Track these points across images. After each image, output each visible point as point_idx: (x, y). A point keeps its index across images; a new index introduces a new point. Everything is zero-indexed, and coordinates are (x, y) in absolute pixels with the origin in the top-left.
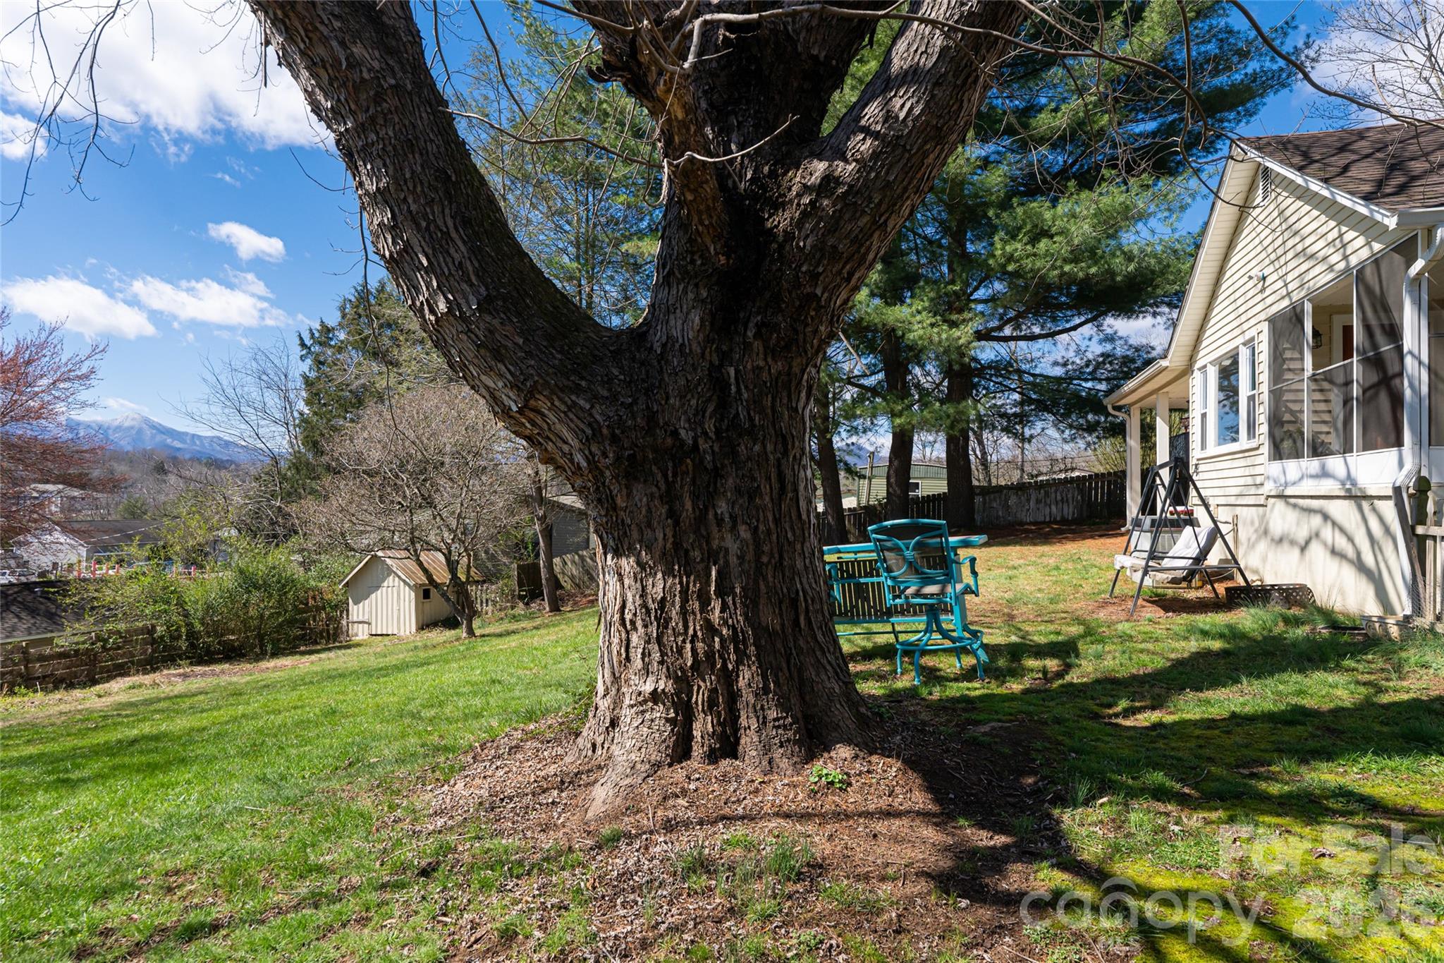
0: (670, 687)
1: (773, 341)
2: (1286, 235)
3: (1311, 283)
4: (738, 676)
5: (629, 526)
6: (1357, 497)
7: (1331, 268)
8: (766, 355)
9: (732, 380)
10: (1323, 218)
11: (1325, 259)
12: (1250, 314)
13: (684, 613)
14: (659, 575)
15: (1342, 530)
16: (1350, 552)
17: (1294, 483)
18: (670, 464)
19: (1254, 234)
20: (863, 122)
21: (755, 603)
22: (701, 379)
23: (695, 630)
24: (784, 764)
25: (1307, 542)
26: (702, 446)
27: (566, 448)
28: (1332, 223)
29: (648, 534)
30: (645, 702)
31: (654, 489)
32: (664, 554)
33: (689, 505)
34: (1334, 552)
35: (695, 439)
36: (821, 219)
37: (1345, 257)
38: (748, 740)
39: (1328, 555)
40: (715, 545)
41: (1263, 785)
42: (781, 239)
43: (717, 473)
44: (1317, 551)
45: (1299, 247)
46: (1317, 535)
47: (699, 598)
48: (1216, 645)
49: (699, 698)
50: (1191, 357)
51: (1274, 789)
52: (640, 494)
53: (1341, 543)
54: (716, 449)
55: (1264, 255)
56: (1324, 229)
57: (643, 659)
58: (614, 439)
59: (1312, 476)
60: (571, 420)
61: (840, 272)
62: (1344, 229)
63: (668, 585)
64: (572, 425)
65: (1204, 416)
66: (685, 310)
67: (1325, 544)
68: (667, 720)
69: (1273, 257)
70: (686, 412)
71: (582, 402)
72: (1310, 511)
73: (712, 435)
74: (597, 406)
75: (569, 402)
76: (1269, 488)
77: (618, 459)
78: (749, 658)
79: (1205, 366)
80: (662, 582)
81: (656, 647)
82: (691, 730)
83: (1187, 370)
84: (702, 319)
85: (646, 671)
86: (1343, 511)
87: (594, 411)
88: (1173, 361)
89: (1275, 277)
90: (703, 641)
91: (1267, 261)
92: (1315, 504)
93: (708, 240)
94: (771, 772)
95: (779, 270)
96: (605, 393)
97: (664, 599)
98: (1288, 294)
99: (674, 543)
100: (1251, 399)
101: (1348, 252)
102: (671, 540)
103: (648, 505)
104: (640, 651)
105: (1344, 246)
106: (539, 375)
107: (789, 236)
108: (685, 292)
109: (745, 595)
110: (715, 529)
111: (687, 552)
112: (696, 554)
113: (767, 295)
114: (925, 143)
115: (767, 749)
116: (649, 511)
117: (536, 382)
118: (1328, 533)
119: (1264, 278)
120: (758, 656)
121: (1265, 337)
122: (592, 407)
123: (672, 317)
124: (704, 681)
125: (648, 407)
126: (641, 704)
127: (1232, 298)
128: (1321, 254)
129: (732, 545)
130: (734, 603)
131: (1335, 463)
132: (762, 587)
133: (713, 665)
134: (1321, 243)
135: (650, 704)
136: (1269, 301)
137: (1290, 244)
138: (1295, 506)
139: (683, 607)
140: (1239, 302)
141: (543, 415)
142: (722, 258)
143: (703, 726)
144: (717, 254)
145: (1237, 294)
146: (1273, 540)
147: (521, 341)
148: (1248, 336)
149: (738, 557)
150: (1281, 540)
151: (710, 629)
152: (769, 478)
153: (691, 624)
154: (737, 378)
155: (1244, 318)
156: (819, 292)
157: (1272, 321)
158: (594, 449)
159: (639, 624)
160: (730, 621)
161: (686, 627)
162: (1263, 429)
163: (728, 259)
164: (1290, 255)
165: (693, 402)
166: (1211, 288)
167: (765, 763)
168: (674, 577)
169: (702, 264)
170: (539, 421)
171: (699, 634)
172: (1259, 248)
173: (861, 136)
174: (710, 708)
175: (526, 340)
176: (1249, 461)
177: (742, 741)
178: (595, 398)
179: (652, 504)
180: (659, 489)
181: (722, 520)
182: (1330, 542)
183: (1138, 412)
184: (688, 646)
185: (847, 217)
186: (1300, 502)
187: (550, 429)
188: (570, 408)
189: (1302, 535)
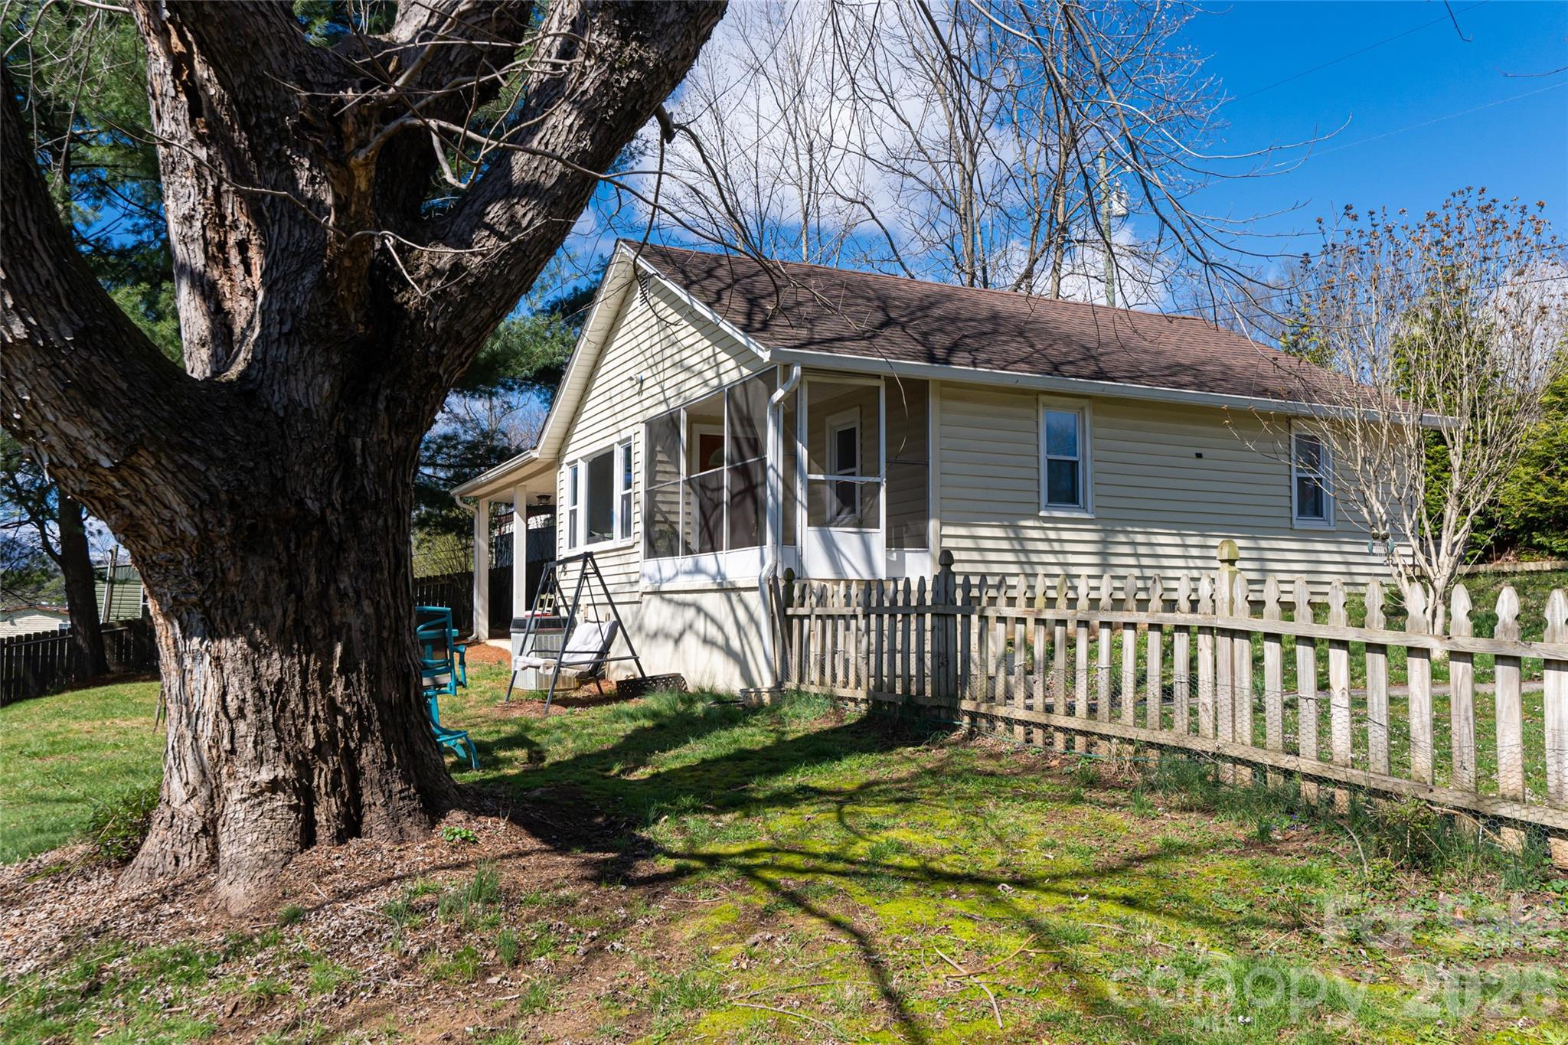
0: (291, 772)
1: (399, 416)
2: (665, 344)
3: (688, 393)
4: (360, 754)
5: (242, 603)
6: (727, 589)
7: (705, 383)
8: (390, 429)
9: (358, 451)
10: (698, 335)
11: (700, 373)
12: (627, 413)
13: (304, 693)
14: (276, 655)
15: (713, 620)
16: (720, 640)
17: (669, 580)
18: (293, 536)
19: (631, 336)
20: (487, 219)
21: (378, 678)
22: (327, 449)
23: (316, 712)
24: (415, 831)
25: (681, 635)
26: (331, 517)
27: (167, 514)
28: (707, 343)
29: (264, 611)
30: (261, 792)
31: (274, 562)
32: (283, 632)
33: (313, 580)
34: (707, 641)
35: (323, 510)
36: (449, 304)
37: (718, 375)
38: (374, 816)
39: (700, 643)
40: (337, 620)
41: (754, 795)
42: (413, 316)
43: (340, 548)
44: (690, 641)
45: (677, 358)
46: (691, 626)
47: (320, 677)
48: (647, 723)
49: (321, 780)
50: (560, 450)
51: (761, 796)
52: (257, 570)
53: (712, 631)
54: (341, 521)
55: (641, 358)
56: (699, 346)
57: (255, 748)
58: (233, 506)
59: (686, 573)
60: (181, 482)
61: (460, 356)
62: (718, 350)
63: (286, 665)
64: (182, 488)
65: (573, 513)
66: (310, 372)
67: (697, 634)
68: (290, 807)
69: (651, 361)
70: (311, 482)
71: (195, 463)
72: (685, 605)
73: (338, 506)
74: (213, 469)
75: (180, 462)
76: (645, 585)
77: (237, 527)
78: (373, 734)
79: (576, 461)
80: (278, 662)
81: (272, 733)
82: (313, 815)
83: (555, 463)
84: (332, 385)
85: (259, 760)
86: (714, 603)
87: (209, 473)
88: (541, 452)
89: (652, 381)
90: (325, 721)
91: (644, 364)
92: (689, 598)
93: (350, 309)
94: (403, 841)
95: (410, 346)
96: (221, 455)
97: (281, 680)
98: (666, 400)
99: (295, 620)
100: (627, 498)
101: (722, 371)
102: (292, 616)
103: (265, 579)
104: (251, 739)
105: (718, 365)
106: (146, 427)
107: (420, 316)
108: (311, 354)
109: (369, 672)
110: (336, 604)
111: (307, 628)
112: (318, 631)
113: (398, 369)
114: (540, 252)
115: (395, 819)
116: (267, 585)
117: (142, 435)
118: (700, 624)
119: (642, 381)
120: (381, 732)
121: (642, 438)
122: (208, 469)
123: (292, 378)
124: (326, 763)
125: (271, 472)
126: (256, 796)
127: (607, 396)
128: (697, 368)
129: (355, 621)
130: (359, 680)
131: (707, 560)
132: (384, 662)
133: (335, 745)
134: (696, 359)
135: (268, 794)
136: (646, 404)
137: (668, 352)
138: (670, 601)
139: (303, 687)
140: (615, 400)
141: (143, 474)
142: (361, 327)
143: (325, 811)
144: (357, 322)
145: (613, 392)
146: (647, 635)
147: (125, 386)
148: (624, 435)
149: (362, 633)
150: (655, 635)
151: (333, 708)
152: (387, 554)
153: (312, 705)
154: (363, 450)
155: (620, 417)
156: (441, 372)
157: (649, 424)
158: (207, 516)
159: (249, 709)
160: (354, 699)
161: (307, 708)
162: (638, 527)
163: (367, 328)
164: (668, 363)
165: (319, 471)
166: (584, 381)
167: (396, 834)
168: (293, 656)
169: (339, 330)
170: (134, 480)
171: (321, 714)
172: (637, 351)
173: (487, 233)
174: (334, 790)
175: (131, 385)
176: (623, 560)
177: (366, 819)
178: (210, 459)
179: (270, 579)
180: (280, 562)
181: (346, 594)
182: (702, 631)
183: (486, 505)
184: (310, 728)
185: (472, 306)
186: (675, 597)
187: (147, 491)
188: (180, 468)
189: (676, 627)
